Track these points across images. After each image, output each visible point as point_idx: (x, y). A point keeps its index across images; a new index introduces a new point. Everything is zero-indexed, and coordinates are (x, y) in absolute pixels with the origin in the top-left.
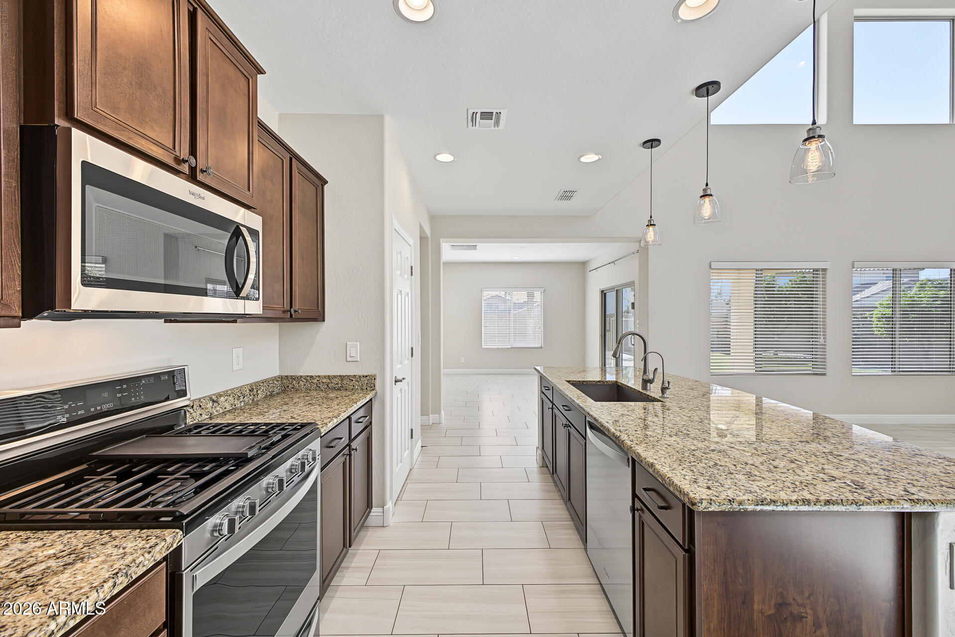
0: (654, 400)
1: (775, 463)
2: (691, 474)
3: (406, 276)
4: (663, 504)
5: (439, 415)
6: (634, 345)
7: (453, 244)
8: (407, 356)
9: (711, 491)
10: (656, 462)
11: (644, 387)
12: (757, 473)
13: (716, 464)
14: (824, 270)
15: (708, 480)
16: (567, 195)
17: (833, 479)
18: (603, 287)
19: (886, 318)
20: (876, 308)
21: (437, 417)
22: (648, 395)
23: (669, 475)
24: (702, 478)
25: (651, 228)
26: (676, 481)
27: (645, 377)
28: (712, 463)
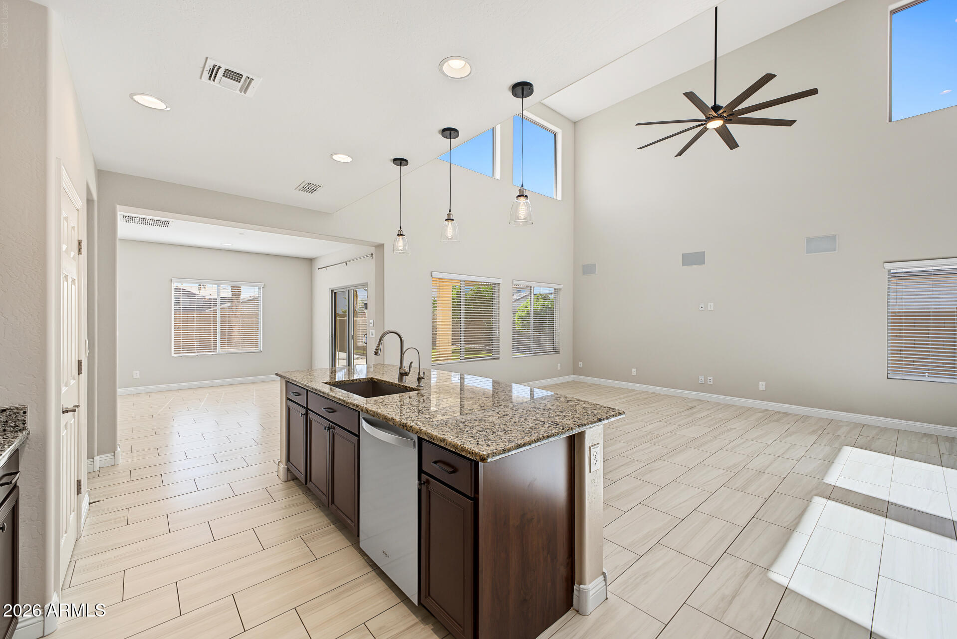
0: (413, 390)
1: (513, 420)
2: (472, 439)
3: (72, 254)
4: (451, 470)
5: (113, 454)
6: (366, 343)
7: (126, 214)
8: (73, 374)
9: (491, 447)
10: (445, 437)
11: (401, 380)
12: (508, 429)
13: (483, 429)
14: (499, 284)
15: (485, 440)
16: (311, 188)
17: (543, 423)
18: (333, 287)
19: (522, 318)
20: (517, 312)
21: (110, 457)
22: (406, 386)
23: (460, 444)
24: (480, 440)
25: (401, 237)
26: (467, 446)
27: (402, 371)
28: (480, 429)
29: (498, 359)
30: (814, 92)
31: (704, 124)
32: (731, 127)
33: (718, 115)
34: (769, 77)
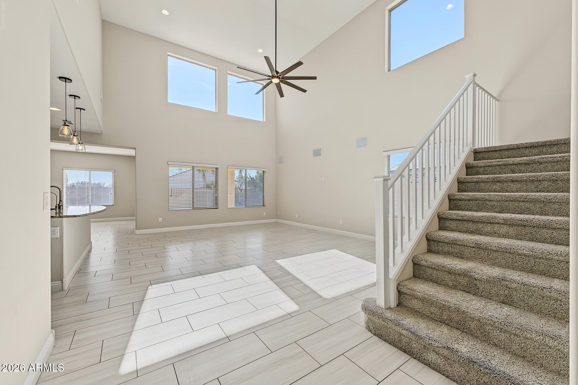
29: (218, 208)
30: (315, 78)
31: (271, 79)
32: (282, 84)
33: (278, 76)
34: (299, 64)
